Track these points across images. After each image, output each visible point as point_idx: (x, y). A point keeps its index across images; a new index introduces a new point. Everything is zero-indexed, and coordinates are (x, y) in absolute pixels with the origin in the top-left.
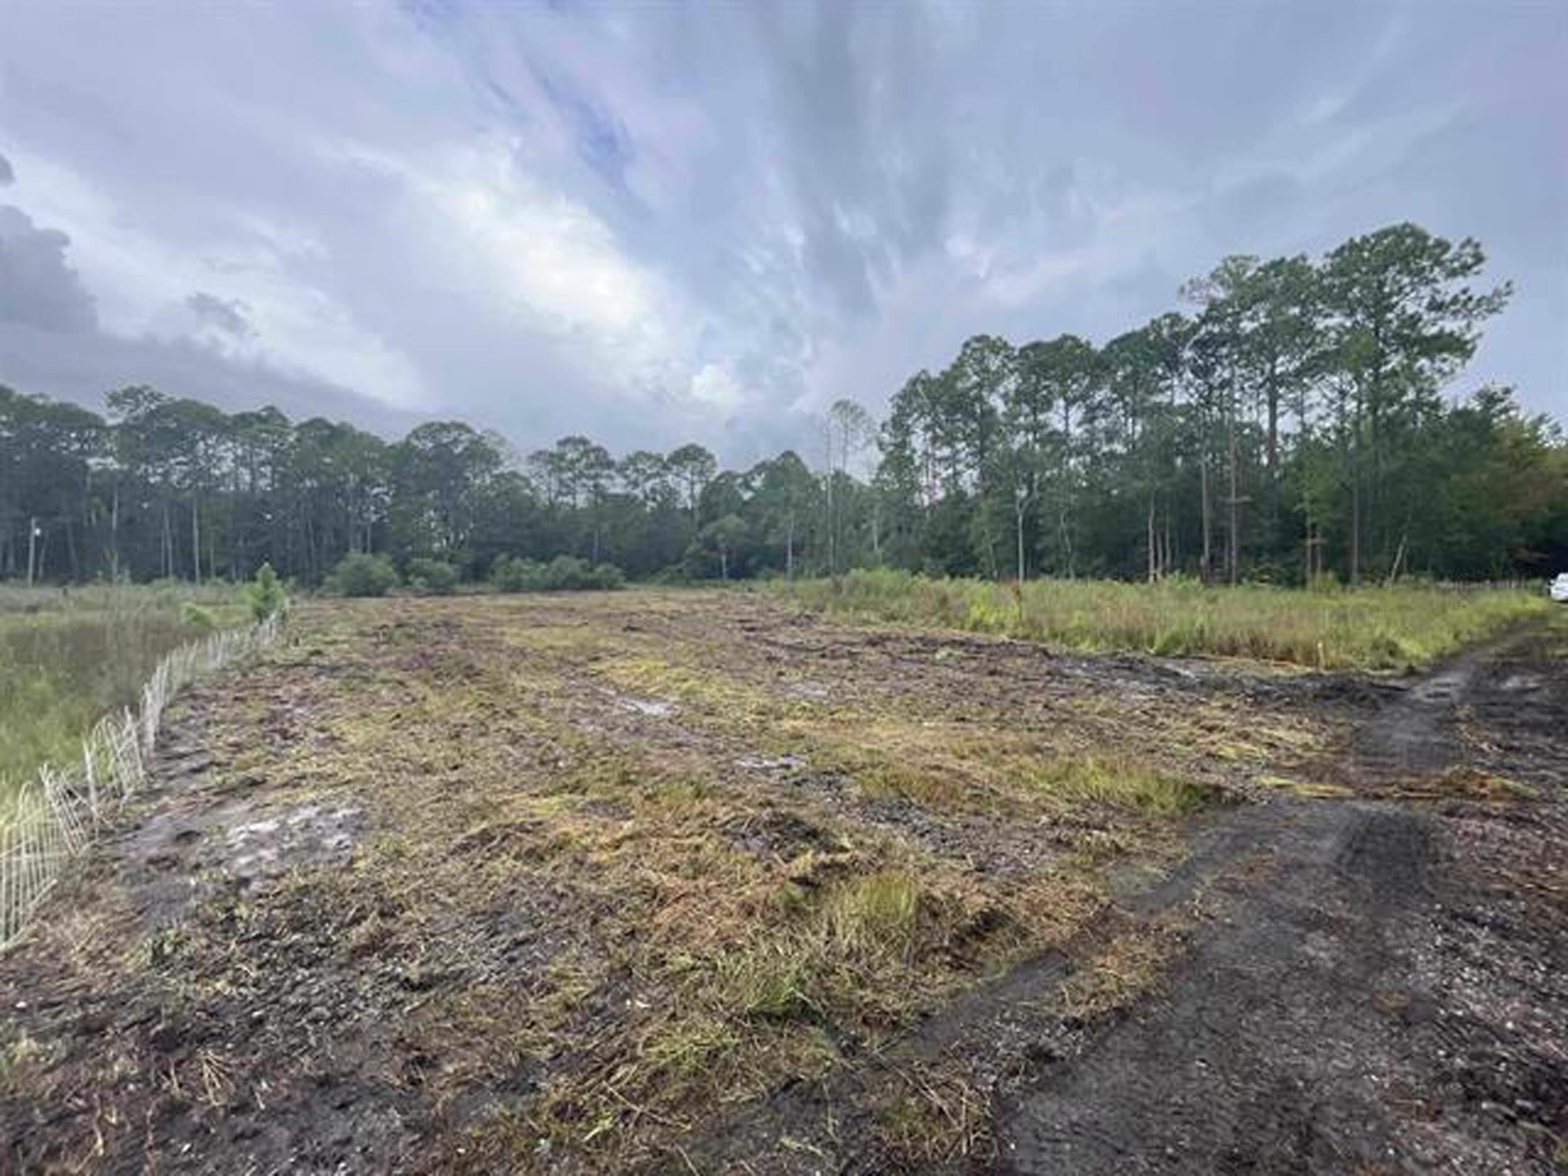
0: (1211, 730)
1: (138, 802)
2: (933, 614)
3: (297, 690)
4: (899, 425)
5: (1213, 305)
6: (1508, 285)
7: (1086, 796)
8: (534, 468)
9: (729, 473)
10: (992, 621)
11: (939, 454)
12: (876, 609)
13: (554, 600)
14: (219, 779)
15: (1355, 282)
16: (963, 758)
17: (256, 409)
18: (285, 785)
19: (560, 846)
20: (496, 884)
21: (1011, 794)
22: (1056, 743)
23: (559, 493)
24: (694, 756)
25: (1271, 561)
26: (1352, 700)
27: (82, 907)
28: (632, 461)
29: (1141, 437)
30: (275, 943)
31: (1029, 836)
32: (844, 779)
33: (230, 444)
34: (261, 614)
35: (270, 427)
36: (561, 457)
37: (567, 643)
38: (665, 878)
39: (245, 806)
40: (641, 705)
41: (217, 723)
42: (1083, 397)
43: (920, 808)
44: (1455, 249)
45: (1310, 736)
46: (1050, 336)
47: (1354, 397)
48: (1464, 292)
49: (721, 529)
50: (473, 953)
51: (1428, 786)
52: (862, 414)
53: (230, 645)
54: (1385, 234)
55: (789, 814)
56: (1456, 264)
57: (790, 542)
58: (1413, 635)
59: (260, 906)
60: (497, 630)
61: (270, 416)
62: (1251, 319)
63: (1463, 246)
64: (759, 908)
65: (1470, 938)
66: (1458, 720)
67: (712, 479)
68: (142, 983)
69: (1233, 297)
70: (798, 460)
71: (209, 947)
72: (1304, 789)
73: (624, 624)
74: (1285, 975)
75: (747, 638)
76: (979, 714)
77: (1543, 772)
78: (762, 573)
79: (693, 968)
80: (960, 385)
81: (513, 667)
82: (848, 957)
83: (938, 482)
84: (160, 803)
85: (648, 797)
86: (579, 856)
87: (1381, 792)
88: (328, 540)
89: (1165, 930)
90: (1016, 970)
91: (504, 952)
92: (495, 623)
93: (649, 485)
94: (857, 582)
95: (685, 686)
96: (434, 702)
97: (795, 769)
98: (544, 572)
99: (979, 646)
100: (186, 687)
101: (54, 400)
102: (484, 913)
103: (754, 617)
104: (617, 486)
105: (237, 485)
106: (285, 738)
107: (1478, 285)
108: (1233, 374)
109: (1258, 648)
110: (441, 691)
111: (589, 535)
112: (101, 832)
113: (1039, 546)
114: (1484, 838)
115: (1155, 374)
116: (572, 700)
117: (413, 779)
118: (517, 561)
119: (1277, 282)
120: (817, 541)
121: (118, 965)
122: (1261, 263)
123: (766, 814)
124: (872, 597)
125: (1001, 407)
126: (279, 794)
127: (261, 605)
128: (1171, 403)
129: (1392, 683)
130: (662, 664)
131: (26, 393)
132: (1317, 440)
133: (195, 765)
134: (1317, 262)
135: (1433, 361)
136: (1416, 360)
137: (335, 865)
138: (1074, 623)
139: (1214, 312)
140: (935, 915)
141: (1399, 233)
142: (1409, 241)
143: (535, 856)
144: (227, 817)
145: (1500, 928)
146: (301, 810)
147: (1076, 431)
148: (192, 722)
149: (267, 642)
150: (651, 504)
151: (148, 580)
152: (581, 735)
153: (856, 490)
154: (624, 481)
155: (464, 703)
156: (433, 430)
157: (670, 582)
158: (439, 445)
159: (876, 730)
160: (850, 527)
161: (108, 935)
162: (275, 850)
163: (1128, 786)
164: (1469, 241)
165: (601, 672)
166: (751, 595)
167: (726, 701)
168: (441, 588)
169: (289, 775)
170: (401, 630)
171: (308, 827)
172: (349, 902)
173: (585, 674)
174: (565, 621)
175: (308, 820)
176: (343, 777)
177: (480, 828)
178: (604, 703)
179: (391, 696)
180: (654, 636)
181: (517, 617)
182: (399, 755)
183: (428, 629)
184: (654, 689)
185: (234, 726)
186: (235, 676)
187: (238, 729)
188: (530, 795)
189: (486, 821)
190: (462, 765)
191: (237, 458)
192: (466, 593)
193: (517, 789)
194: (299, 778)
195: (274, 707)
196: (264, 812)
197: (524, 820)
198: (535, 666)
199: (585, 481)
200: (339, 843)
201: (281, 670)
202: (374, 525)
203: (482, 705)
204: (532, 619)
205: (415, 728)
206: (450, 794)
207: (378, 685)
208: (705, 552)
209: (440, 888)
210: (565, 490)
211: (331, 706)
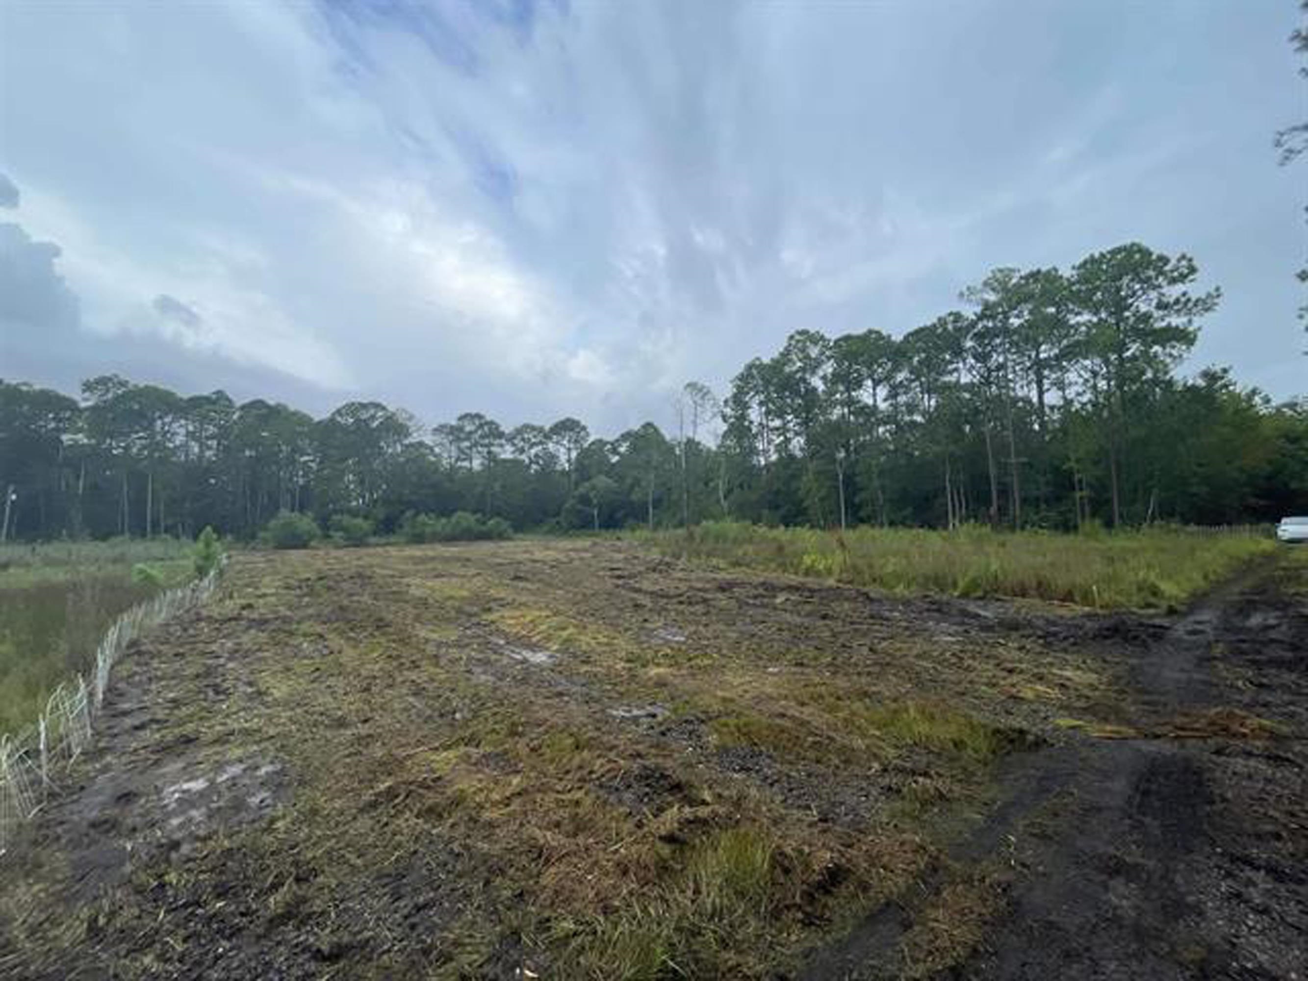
0: (1011, 671)
1: (85, 761)
2: (772, 560)
3: (229, 644)
4: (739, 401)
5: (987, 306)
6: (1217, 289)
7: (910, 742)
8: (438, 438)
9: (600, 441)
10: (821, 567)
11: (772, 424)
12: (724, 557)
13: (453, 550)
14: (157, 736)
15: (1097, 288)
16: (803, 704)
17: (205, 393)
18: (215, 742)
19: (457, 802)
20: (399, 845)
21: (846, 742)
22: (881, 687)
23: (458, 459)
24: (573, 706)
25: (1048, 511)
26: (1126, 640)
27: (27, 875)
28: (519, 431)
29: (936, 408)
30: (200, 911)
31: (864, 785)
32: (703, 727)
33: (183, 422)
34: (201, 572)
35: (217, 408)
36: (461, 429)
37: (465, 593)
38: (549, 834)
39: (180, 765)
40: (527, 654)
41: (160, 679)
42: (888, 378)
43: (770, 757)
44: (1173, 262)
45: (1095, 676)
46: (859, 330)
47: (1104, 378)
48: (1184, 294)
49: (594, 488)
50: (379, 919)
51: (1197, 726)
52: (708, 392)
53: (174, 601)
54: (1119, 250)
55: (657, 767)
56: (1176, 274)
57: (650, 499)
58: (1170, 577)
59: (189, 870)
60: (405, 580)
61: (218, 399)
62: (1017, 316)
63: (1179, 261)
64: (633, 869)
65: (1250, 883)
66: (1215, 658)
67: (586, 445)
68: (75, 959)
69: (1003, 299)
70: (656, 430)
71: (139, 917)
72: (1095, 730)
73: (512, 574)
74: (1094, 926)
75: (617, 586)
76: (816, 659)
77: (1292, 708)
78: (627, 525)
79: (575, 934)
80: (787, 369)
81: (417, 618)
82: (712, 917)
83: (772, 448)
84: (104, 762)
85: (533, 750)
86: (474, 813)
87: (1158, 731)
88: (263, 501)
89: (987, 881)
90: (860, 926)
91: (406, 917)
92: (402, 574)
93: (533, 451)
94: (707, 533)
95: (565, 634)
96: (349, 655)
97: (660, 718)
98: (445, 525)
99: (812, 591)
100: (133, 644)
101: (37, 387)
102: (389, 875)
103: (622, 565)
104: (507, 453)
105: (187, 455)
106: (217, 694)
107: (1195, 289)
108: (1006, 359)
109: (1043, 590)
110: (355, 643)
111: (483, 494)
112: (49, 795)
113: (857, 500)
114: (1250, 777)
115: (943, 360)
116: (467, 650)
117: (329, 734)
118: (422, 517)
119: (1037, 288)
120: (674, 497)
121: (56, 938)
122: (1023, 273)
123: (635, 766)
124: (720, 545)
125: (820, 386)
126: (210, 751)
127: (203, 563)
128: (958, 381)
129: (1157, 621)
130: (544, 614)
131: (14, 382)
132: (1077, 411)
133: (137, 723)
134: (1066, 272)
135: (1164, 348)
136: (1151, 347)
137: (256, 825)
138: (890, 568)
139: (988, 310)
140: (786, 871)
141: (1130, 250)
142: (1137, 256)
143: (433, 813)
144: (164, 775)
145: (1275, 872)
146: (228, 768)
147: (883, 406)
148: (137, 678)
149: (205, 595)
150: (534, 466)
151: (104, 538)
152: (476, 686)
153: (704, 454)
154: (512, 449)
155: (375, 655)
156: (354, 408)
157: (550, 532)
158: (358, 420)
159: (729, 677)
160: (701, 485)
161: (48, 907)
162: (203, 810)
163: (945, 732)
164: (1183, 257)
165: (493, 622)
166: (619, 543)
167: (600, 649)
168: (357, 541)
169: (219, 732)
170: (321, 582)
171: (234, 785)
172: (268, 866)
173: (479, 624)
174: (462, 572)
175: (234, 778)
176: (267, 732)
177: (387, 784)
178: (495, 653)
179: (311, 649)
180: (537, 585)
181: (420, 567)
182: (317, 708)
183: (345, 580)
184: (538, 637)
185: (173, 682)
186: (176, 631)
187: (176, 685)
188: (431, 749)
189: (393, 777)
190: (372, 718)
191: (188, 434)
192: (377, 545)
193: (419, 743)
194: (228, 735)
195: (210, 662)
196: (197, 770)
197: (425, 775)
198: (436, 617)
199: (480, 449)
200: (262, 801)
201: (217, 625)
202: (302, 487)
203: (390, 657)
204: (434, 569)
205: (331, 681)
206: (361, 749)
207: (302, 639)
208: (579, 507)
209: (350, 849)
210: (463, 456)
211: (260, 659)
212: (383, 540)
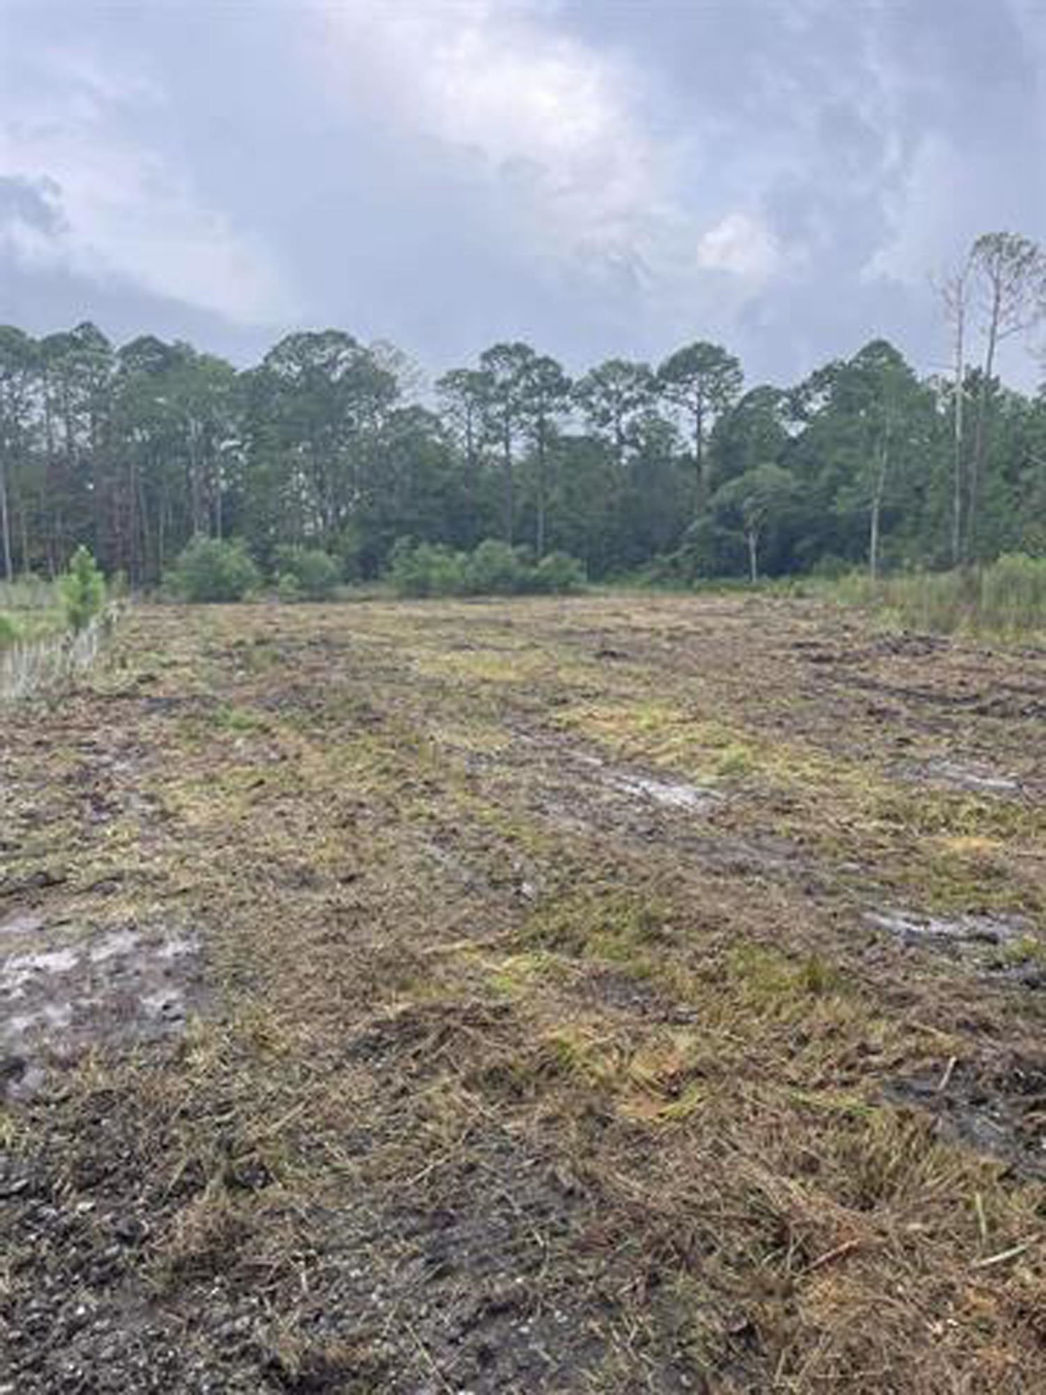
3: (119, 733)
8: (447, 399)
9: (766, 390)
18: (91, 889)
23: (485, 439)
28: (599, 378)
30: (48, 1211)
33: (39, 382)
34: (78, 621)
35: (86, 353)
36: (488, 378)
37: (511, 675)
39: (31, 922)
40: (653, 787)
41: (13, 779)
49: (752, 490)
50: (404, 1314)
53: (35, 664)
57: (875, 508)
59: (35, 1122)
60: (401, 652)
61: (87, 337)
67: (734, 403)
70: (895, 359)
73: (597, 648)
75: (820, 676)
78: (823, 564)
81: (430, 711)
86: (595, 1101)
88: (167, 519)
91: (466, 1327)
92: (398, 642)
93: (626, 418)
94: (1012, 581)
95: (726, 755)
96: (314, 764)
97: (1013, 948)
98: (463, 565)
102: (418, 1211)
103: (818, 639)
105: (50, 442)
106: (99, 809)
110: (323, 744)
111: (530, 508)
116: (528, 771)
117: (283, 896)
118: (424, 549)
120: (931, 507)
126: (82, 904)
127: (79, 608)
130: (676, 714)
137: (157, 1052)
146: (111, 937)
149: (84, 660)
150: (628, 451)
152: (556, 835)
153: (1006, 409)
154: (586, 414)
155: (360, 766)
156: (300, 345)
160: (995, 480)
162: (67, 1008)
165: (572, 725)
166: (805, 603)
167: (810, 789)
168: (317, 591)
169: (99, 873)
170: (263, 649)
171: (120, 970)
172: (175, 1140)
173: (544, 726)
174: (502, 641)
175: (121, 957)
176: (177, 883)
177: (401, 1007)
178: (586, 779)
179: (251, 748)
180: (649, 667)
181: (426, 632)
182: (261, 850)
183: (301, 648)
184: (671, 757)
185: (32, 786)
186: (40, 708)
187: (37, 790)
188: (481, 947)
189: (409, 995)
190: (362, 875)
191: (50, 404)
192: (350, 600)
193: (455, 932)
194: (114, 879)
195: (86, 758)
196: (58, 934)
197: (475, 999)
198: (463, 710)
199: (524, 416)
200: (166, 1007)
201: (101, 703)
202: (223, 495)
203: (386, 770)
204: (451, 636)
205: (285, 805)
206: (343, 930)
207: (232, 731)
208: (720, 531)
209: (332, 1133)
210: (492, 434)
211: (165, 761)
212: (360, 593)
